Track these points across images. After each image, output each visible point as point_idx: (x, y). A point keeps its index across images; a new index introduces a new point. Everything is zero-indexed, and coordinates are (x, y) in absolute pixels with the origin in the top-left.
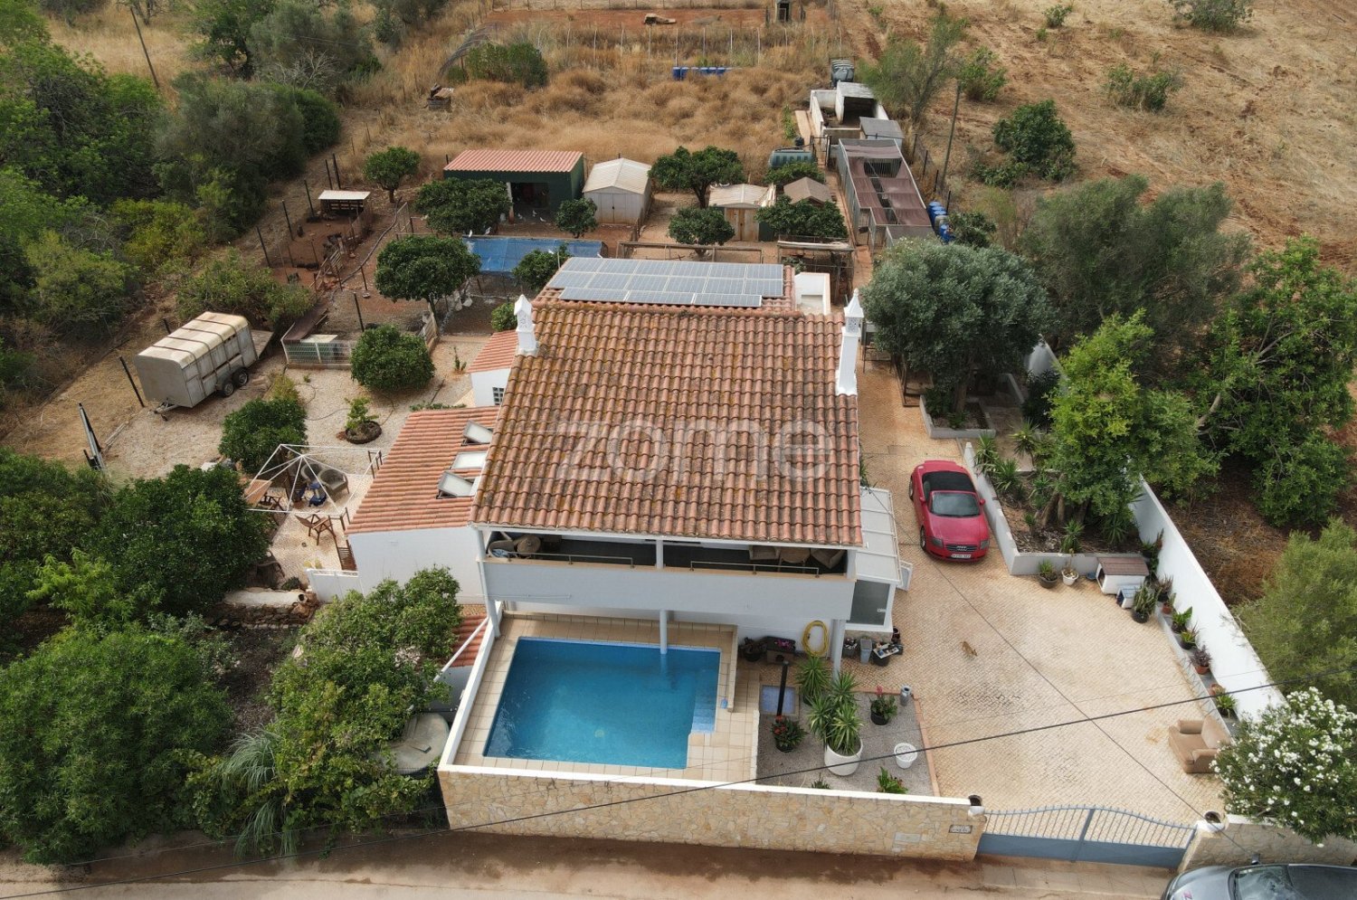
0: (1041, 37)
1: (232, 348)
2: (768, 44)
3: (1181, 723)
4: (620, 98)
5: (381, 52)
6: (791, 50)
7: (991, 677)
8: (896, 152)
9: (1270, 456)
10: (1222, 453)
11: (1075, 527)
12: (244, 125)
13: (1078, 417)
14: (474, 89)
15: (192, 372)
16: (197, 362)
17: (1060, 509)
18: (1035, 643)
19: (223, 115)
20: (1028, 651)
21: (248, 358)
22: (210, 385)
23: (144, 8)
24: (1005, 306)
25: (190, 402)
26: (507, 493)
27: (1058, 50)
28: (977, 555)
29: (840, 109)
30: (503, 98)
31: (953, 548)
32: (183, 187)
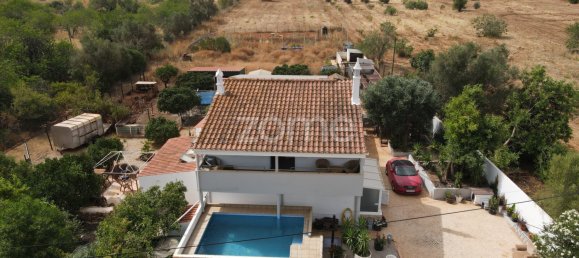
0: (426, 39)
1: (94, 126)
2: (319, 40)
3: (517, 246)
4: (261, 55)
5: (165, 44)
6: (328, 42)
7: (428, 234)
8: (372, 67)
9: (539, 152)
10: (519, 153)
11: (459, 175)
12: (108, 55)
13: (456, 125)
14: (201, 53)
15: (75, 133)
16: (78, 129)
17: (452, 170)
18: (446, 222)
19: (99, 50)
20: (444, 226)
21: (100, 132)
22: (82, 140)
23: (71, 30)
24: (421, 96)
25: (73, 146)
26: (210, 139)
27: (433, 42)
28: (418, 191)
29: (348, 59)
30: (212, 55)
31: (406, 187)
32: (80, 78)
